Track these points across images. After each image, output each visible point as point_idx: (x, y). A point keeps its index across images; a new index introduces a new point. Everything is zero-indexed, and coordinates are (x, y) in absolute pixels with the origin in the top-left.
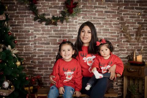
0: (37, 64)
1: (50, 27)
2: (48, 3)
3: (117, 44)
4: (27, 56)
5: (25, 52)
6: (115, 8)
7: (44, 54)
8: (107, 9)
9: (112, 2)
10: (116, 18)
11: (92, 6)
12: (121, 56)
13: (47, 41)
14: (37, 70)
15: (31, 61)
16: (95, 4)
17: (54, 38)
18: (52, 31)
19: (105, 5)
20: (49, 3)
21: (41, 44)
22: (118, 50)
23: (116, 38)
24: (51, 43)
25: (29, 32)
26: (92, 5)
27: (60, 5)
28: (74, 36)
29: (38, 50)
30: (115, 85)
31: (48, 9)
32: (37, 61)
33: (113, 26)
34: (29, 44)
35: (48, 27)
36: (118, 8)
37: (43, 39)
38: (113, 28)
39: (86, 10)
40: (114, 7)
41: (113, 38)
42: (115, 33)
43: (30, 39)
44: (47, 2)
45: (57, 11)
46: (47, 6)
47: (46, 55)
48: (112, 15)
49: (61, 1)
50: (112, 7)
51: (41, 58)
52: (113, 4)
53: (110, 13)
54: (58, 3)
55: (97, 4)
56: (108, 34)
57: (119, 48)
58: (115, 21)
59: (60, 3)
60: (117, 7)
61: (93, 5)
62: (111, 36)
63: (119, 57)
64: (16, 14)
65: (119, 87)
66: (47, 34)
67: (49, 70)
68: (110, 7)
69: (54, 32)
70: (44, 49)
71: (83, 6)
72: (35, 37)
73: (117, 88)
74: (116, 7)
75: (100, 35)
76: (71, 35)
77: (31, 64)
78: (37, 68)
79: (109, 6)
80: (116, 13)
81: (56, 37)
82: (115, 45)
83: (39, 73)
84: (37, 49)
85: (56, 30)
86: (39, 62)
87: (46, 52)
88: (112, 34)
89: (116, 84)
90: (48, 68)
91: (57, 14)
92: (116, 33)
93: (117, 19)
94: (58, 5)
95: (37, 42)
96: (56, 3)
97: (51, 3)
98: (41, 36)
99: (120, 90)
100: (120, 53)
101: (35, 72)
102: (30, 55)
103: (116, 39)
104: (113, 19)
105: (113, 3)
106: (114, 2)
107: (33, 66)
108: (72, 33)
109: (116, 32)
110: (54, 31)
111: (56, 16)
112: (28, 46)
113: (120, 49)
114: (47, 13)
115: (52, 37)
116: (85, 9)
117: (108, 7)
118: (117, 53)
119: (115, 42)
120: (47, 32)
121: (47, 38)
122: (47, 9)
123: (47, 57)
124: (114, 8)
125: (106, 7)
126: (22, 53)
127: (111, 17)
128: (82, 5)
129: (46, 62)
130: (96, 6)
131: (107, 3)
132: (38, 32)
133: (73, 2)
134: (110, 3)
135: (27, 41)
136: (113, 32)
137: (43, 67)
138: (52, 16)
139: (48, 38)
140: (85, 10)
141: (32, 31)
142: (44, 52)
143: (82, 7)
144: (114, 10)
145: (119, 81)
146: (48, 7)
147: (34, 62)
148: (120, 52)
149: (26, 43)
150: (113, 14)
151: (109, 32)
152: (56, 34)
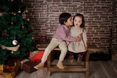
0: (49, 27)
4: (42, 21)
5: (40, 17)
7: (54, 19)
12: (115, 21)
14: (49, 31)
15: (45, 25)
17: (62, 7)
18: (61, 1)
21: (53, 11)
23: (112, 7)
24: (60, 11)
25: (43, 2)
28: (78, 5)
29: (50, 17)
32: (49, 25)
34: (43, 11)
37: (54, 8)
41: (109, 7)
42: (111, 3)
43: (44, 8)
51: (52, 22)
56: (105, 4)
57: (113, 15)
62: (108, 5)
64: (33, 10)
66: (57, 4)
70: (54, 16)
72: (48, 6)
75: (99, 4)
76: (76, 4)
77: (45, 27)
78: (50, 30)
81: (64, 6)
82: (111, 12)
83: (51, 34)
84: (49, 15)
86: (51, 26)
87: (56, 18)
95: (49, 10)
98: (52, 5)
101: (48, 33)
102: (44, 20)
107: (46, 28)
108: (76, 3)
109: (112, 2)
110: (62, 2)
112: (42, 13)
115: (60, 6)
120: (57, 2)
123: (57, 21)
126: (38, 18)
129: (56, 25)
132: (50, 2)
135: (42, 9)
137: (54, 29)
139: (58, 7)
141: (45, 2)
142: (54, 18)
147: (47, 25)
148: (114, 18)
149: (41, 10)
151: (106, 2)
152: (64, 4)
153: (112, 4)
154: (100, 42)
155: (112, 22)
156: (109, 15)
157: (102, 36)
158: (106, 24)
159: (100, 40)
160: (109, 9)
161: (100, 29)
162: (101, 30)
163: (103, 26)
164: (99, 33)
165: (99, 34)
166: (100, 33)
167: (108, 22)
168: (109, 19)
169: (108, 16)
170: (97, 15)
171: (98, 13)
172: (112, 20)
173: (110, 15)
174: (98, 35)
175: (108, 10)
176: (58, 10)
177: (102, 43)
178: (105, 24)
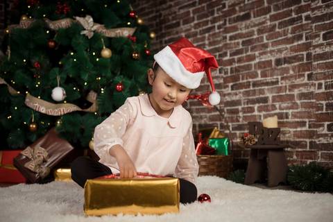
169: (296, 92)
170: (262, 92)
171: (267, 84)
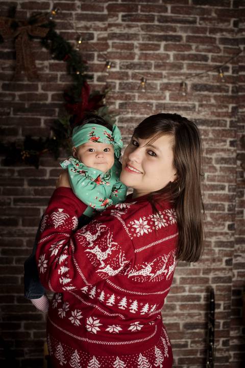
1: (19, 172)
2: (10, 95)
3: (227, 223)
6: (225, 110)
8: (199, 112)
9: (213, 92)
10: (225, 141)
11: (151, 104)
12: (239, 258)
13: (8, 215)
16: (159, 98)
18: (26, 183)
19: (190, 99)
20: (14, 96)
22: (232, 239)
23: (226, 204)
24: (21, 222)
26: (151, 101)
27: (49, 101)
30: (220, 346)
31: (12, 113)
33: (218, 166)
35: (12, 172)
36: (233, 108)
38: (216, 174)
39: (133, 116)
40: (220, 107)
41: (215, 202)
42: (223, 188)
44: (7, 92)
45: (40, 119)
46: (9, 104)
47: (7, 258)
48: (214, 131)
49: (50, 90)
50: (212, 105)
52: (215, 97)
53: (208, 126)
54: (42, 95)
55: (168, 98)
57: (233, 234)
58: (223, 150)
59: (50, 94)
60: (231, 106)
61: (154, 102)
63: (234, 261)
65: (232, 353)
66: (10, 193)
67: (16, 303)
68: (206, 106)
69: (31, 188)
71: (121, 105)
73: (226, 354)
74: (227, 107)
79: (204, 102)
80: (225, 126)
82: (223, 225)
85: (38, 180)
87: (6, 248)
88: (212, 190)
89: (225, 343)
90: (14, 296)
91: (40, 129)
92: (227, 189)
93: (228, 143)
94: (41, 102)
96: (37, 95)
97: (20, 96)
99: (236, 360)
100: (236, 251)
103: (226, 207)
104: (217, 144)
105: (218, 94)
106: (221, 92)
109: (226, 184)
110: (30, 185)
111: (36, 138)
113: (237, 236)
114: (7, 127)
115: (24, 201)
116: (128, 112)
117: (201, 106)
118: (228, 249)
119: (221, 217)
120: (8, 187)
121: (9, 204)
122: (9, 114)
123: (11, 262)
124: (220, 110)
125: (194, 107)
127: (211, 139)
128: (118, 102)
130: (164, 104)
131: (199, 95)
133: (91, 93)
134: (206, 93)
136: (217, 186)
138: (23, 135)
139: (12, 206)
140: (130, 115)
143: (117, 107)
144: (219, 115)
145: (232, 333)
146: (12, 109)
148: (237, 246)
150: (217, 128)
152: (37, 192)
153: (229, 190)
154: (182, 342)
155: (228, 262)
156: (216, 234)
157: (190, 315)
158: (207, 269)
159: (183, 333)
160: (215, 212)
161: (184, 291)
162: (187, 294)
163: (196, 278)
164: (178, 307)
165: (178, 311)
166: (183, 307)
167: (214, 260)
168: (217, 250)
172: (230, 254)
173: (221, 234)
174: (176, 315)
175: (212, 216)
176: (12, 217)
177: (192, 342)
178: (199, 270)
